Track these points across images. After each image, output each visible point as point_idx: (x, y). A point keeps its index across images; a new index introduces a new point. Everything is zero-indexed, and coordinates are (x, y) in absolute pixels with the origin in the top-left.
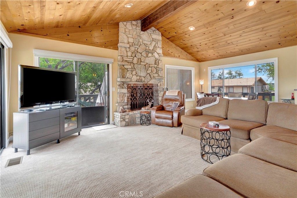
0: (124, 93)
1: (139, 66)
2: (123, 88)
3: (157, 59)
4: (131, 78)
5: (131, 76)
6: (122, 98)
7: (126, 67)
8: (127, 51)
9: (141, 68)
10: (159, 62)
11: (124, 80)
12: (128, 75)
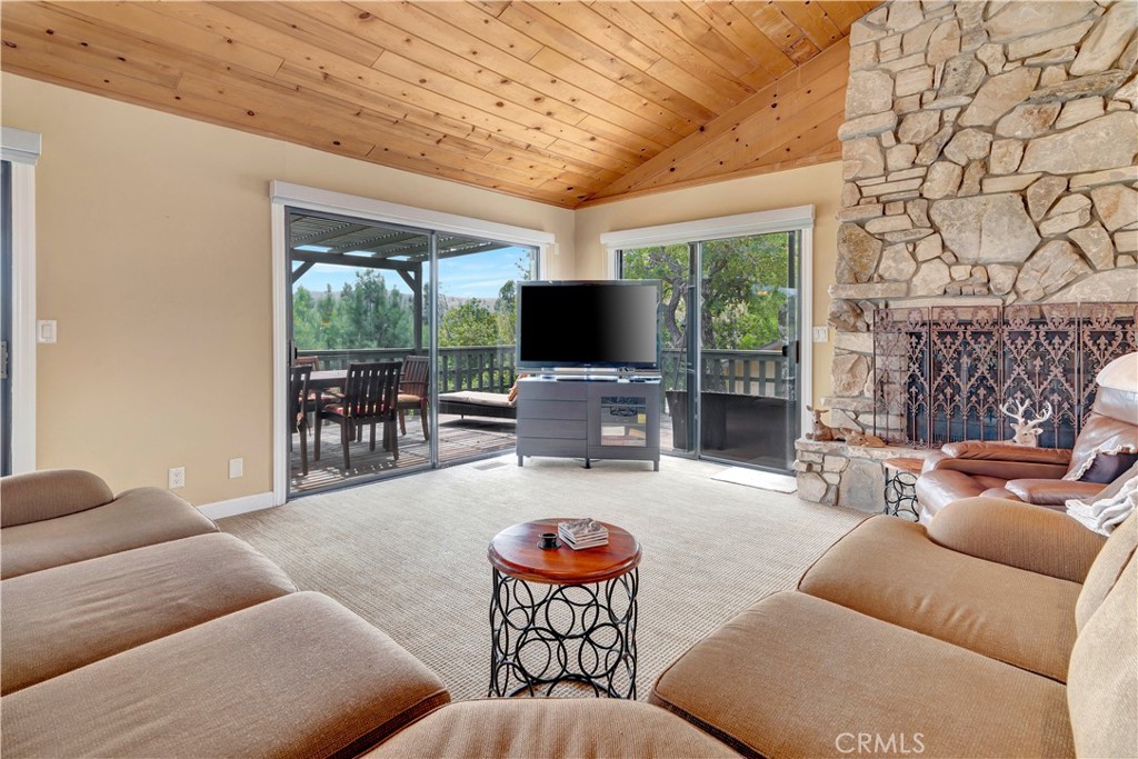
0: (861, 354)
1: (970, 206)
2: (855, 329)
4: (909, 282)
5: (910, 266)
6: (846, 378)
7: (873, 227)
8: (884, 151)
9: (979, 216)
11: (853, 292)
12: (894, 264)
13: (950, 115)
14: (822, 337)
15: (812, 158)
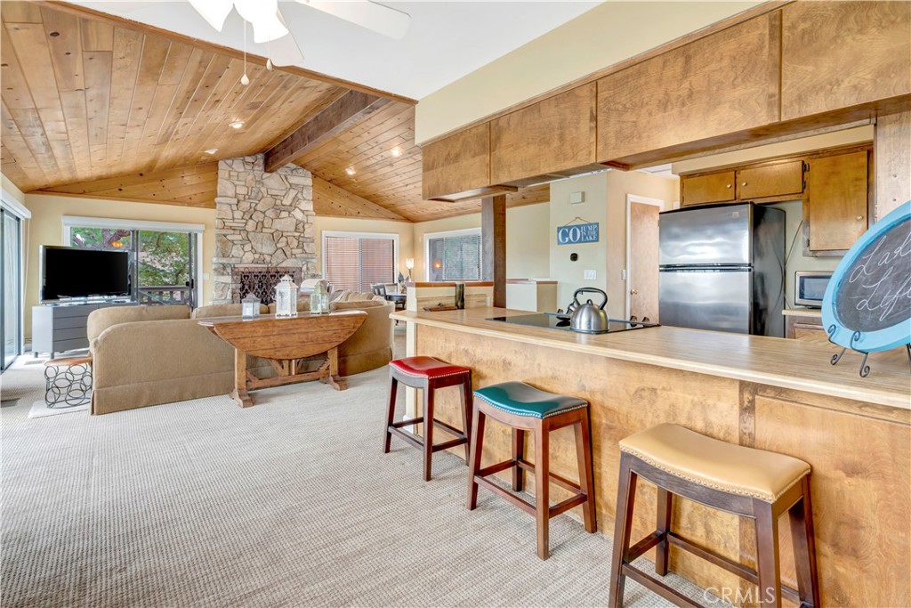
0: (226, 284)
1: (260, 235)
2: (223, 274)
3: (301, 222)
4: (241, 258)
5: (242, 253)
6: (220, 293)
7: (230, 237)
8: (233, 211)
9: (262, 239)
10: (306, 226)
11: (224, 261)
12: (236, 251)
13: (253, 205)
14: (207, 276)
15: (203, 205)
